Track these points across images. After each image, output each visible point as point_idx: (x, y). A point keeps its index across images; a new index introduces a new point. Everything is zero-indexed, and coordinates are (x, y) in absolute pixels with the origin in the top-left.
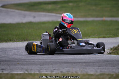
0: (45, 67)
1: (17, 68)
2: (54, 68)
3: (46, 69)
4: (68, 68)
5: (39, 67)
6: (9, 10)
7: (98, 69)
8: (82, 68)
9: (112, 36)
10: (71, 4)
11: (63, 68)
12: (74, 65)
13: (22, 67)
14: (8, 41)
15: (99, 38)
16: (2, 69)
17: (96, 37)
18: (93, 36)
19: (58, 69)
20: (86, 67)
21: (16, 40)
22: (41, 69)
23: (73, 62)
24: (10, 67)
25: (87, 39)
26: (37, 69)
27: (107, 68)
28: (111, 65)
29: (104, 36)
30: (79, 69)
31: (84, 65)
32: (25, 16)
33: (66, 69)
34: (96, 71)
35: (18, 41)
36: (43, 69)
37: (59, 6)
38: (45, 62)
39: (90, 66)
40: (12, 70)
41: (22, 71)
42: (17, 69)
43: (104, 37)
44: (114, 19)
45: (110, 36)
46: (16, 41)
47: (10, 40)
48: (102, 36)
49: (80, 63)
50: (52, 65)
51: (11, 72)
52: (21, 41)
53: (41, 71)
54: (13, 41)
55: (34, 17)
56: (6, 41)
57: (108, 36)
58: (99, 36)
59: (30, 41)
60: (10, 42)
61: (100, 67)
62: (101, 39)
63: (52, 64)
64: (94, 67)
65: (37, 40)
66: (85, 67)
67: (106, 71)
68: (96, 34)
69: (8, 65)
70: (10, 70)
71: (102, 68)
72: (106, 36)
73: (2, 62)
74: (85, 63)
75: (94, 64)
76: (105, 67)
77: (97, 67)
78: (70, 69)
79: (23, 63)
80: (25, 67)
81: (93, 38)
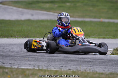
0: (52, 64)
1: (24, 63)
2: (61, 66)
3: (53, 66)
4: (75, 66)
5: (46, 64)
6: (7, 6)
7: (105, 68)
8: (89, 67)
9: (111, 37)
10: (68, 4)
11: (71, 66)
12: (80, 63)
13: (29, 62)
14: (9, 37)
15: (99, 38)
16: (10, 64)
17: (96, 37)
18: (93, 36)
19: (65, 67)
20: (93, 66)
21: (17, 36)
22: (49, 66)
23: (79, 61)
24: (17, 62)
25: (87, 39)
26: (45, 66)
27: (113, 68)
28: (117, 65)
29: (104, 36)
30: (86, 68)
31: (91, 63)
32: (23, 14)
33: (73, 66)
34: (104, 70)
35: (19, 38)
36: (50, 66)
37: (56, 5)
38: (51, 59)
39: (96, 65)
40: (20, 65)
41: (30, 66)
42: (25, 65)
43: (104, 38)
44: (112, 21)
45: (110, 37)
46: (17, 38)
47: (12, 36)
48: (102, 36)
49: (85, 61)
50: (58, 63)
51: (20, 67)
52: (22, 38)
53: (49, 67)
54: (14, 37)
55: (32, 15)
56: (7, 37)
57: (108, 37)
58: (99, 37)
59: (31, 38)
60: (11, 38)
61: (107, 67)
62: (101, 39)
63: (58, 61)
64: (100, 67)
65: (38, 38)
66: (91, 66)
67: (113, 70)
68: (96, 35)
69: (15, 60)
70: (18, 65)
71: (109, 67)
72: (106, 37)
73: (8, 56)
74: (90, 61)
75: (100, 64)
76: (112, 67)
77: (104, 67)
78: (77, 67)
79: (29, 59)
80: (32, 63)
81: (93, 38)
